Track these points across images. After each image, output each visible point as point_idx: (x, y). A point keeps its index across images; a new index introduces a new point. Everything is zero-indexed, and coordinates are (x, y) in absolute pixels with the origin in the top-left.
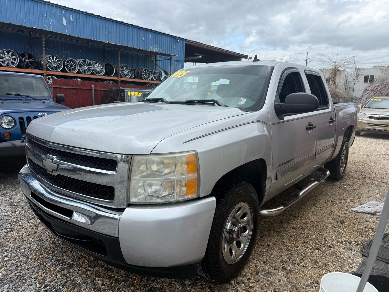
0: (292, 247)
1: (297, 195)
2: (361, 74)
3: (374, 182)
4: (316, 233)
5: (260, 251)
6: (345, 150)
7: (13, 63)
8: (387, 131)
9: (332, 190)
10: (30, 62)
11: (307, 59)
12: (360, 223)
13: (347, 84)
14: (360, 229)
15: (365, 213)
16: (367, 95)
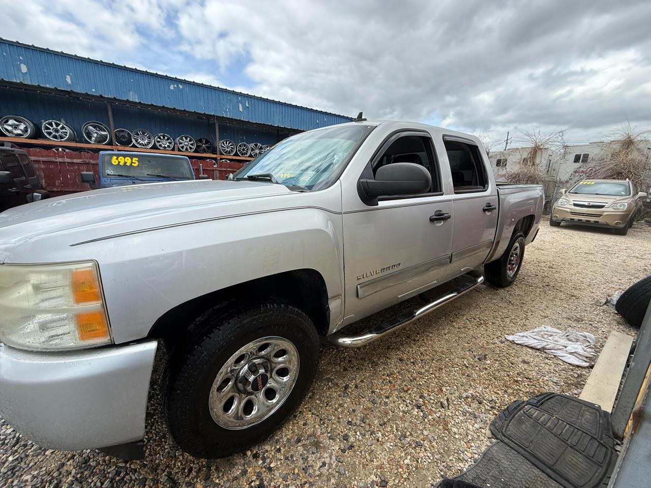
0: (379, 396)
1: (412, 315)
2: (570, 153)
3: (559, 294)
4: (432, 374)
5: (328, 395)
6: (519, 248)
7: (191, 148)
8: (598, 222)
9: (490, 300)
10: (207, 147)
11: (507, 139)
12: (512, 364)
13: (551, 165)
14: (508, 376)
15: (526, 346)
16: (577, 178)
